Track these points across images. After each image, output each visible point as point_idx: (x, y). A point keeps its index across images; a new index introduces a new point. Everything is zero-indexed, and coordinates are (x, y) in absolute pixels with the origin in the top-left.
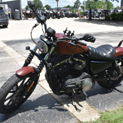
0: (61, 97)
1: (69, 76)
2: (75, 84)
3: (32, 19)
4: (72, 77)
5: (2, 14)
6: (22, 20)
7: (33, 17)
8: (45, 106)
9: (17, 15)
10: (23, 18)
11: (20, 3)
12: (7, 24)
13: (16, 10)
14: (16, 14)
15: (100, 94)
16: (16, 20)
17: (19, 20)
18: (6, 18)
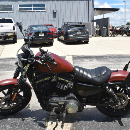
0: (47, 113)
1: (54, 94)
2: (57, 103)
3: (121, 36)
4: (57, 95)
5: (83, 31)
6: (109, 37)
7: (122, 34)
8: (35, 118)
9: (104, 32)
10: (110, 35)
11: (109, 20)
12: (87, 40)
13: (104, 27)
14: (103, 30)
15: (95, 121)
16: (103, 36)
17: (105, 36)
18: (86, 35)
